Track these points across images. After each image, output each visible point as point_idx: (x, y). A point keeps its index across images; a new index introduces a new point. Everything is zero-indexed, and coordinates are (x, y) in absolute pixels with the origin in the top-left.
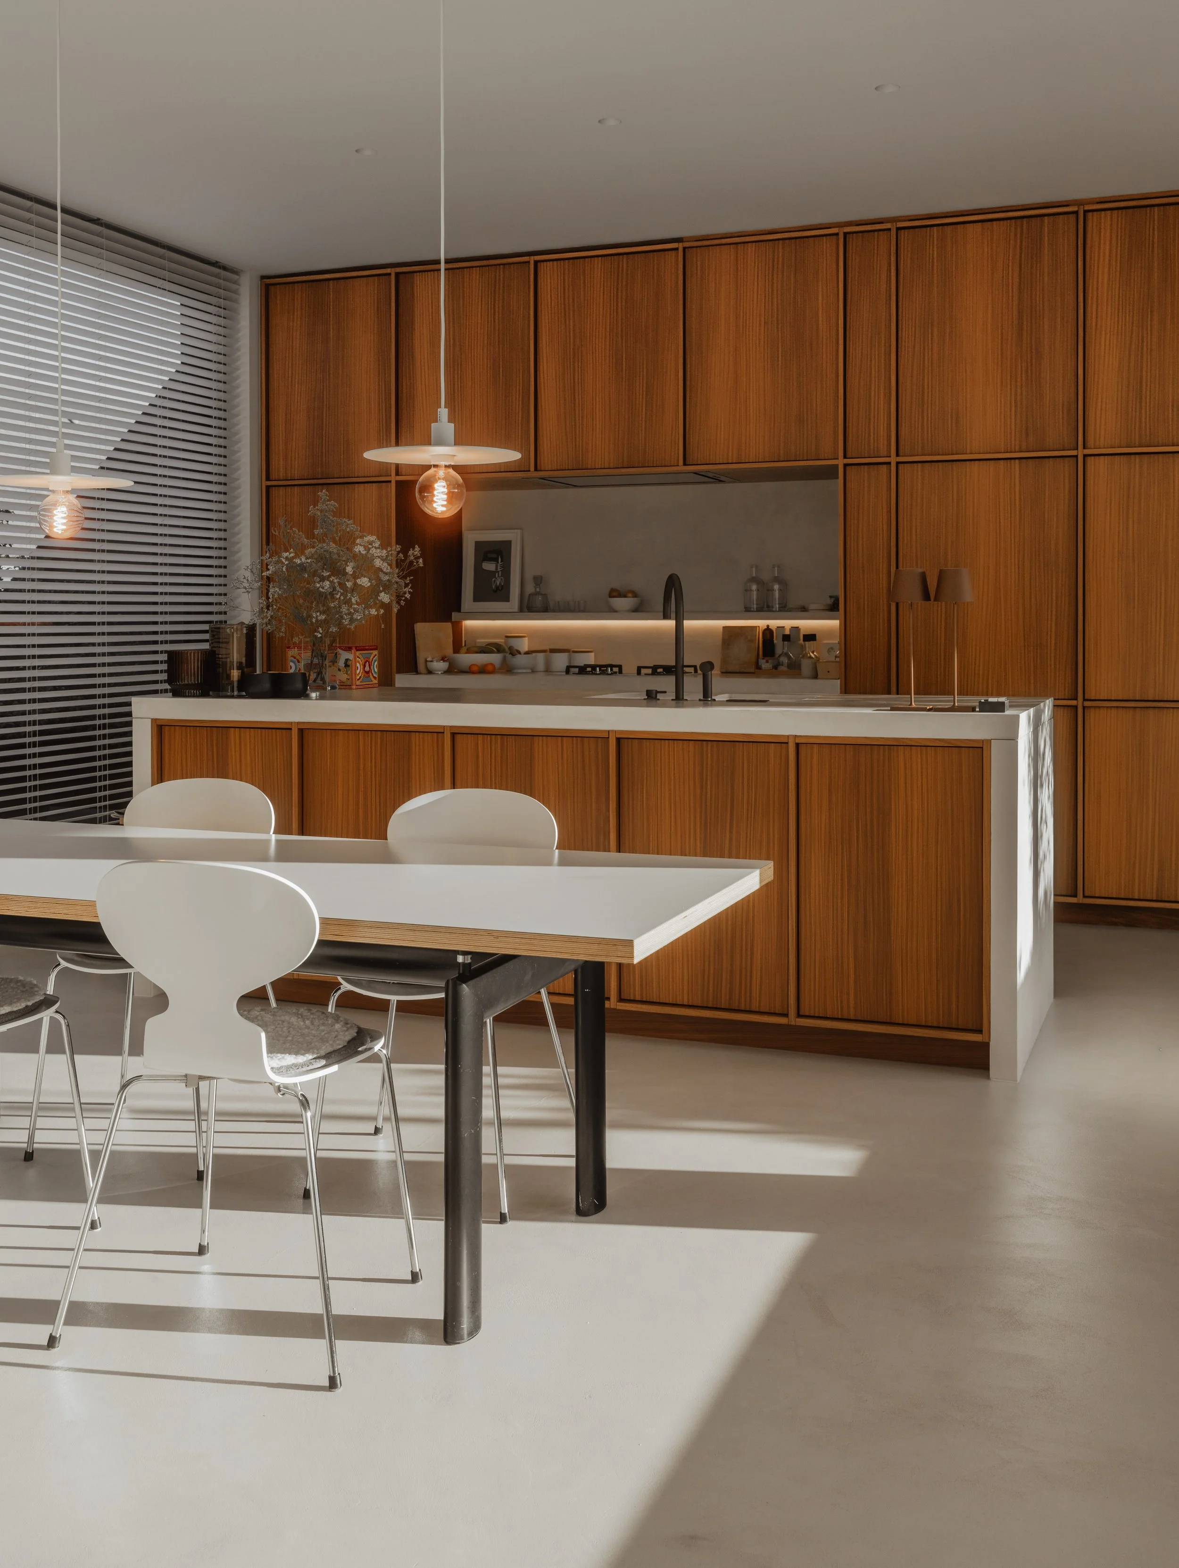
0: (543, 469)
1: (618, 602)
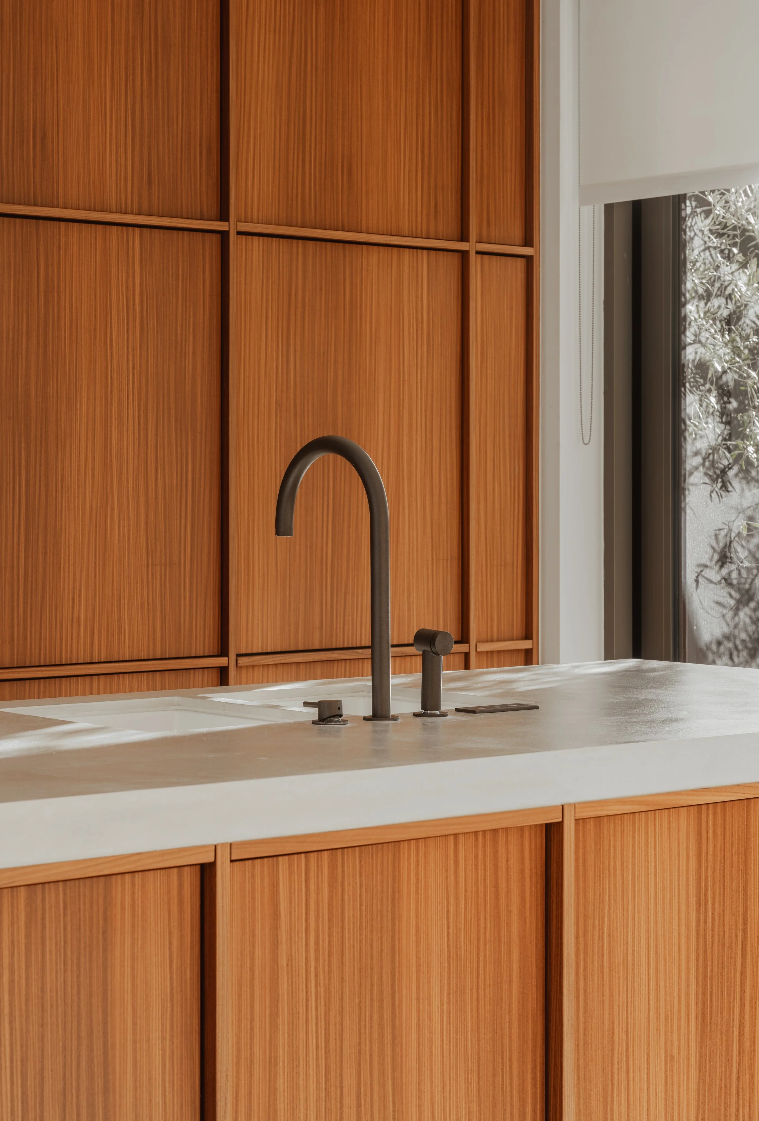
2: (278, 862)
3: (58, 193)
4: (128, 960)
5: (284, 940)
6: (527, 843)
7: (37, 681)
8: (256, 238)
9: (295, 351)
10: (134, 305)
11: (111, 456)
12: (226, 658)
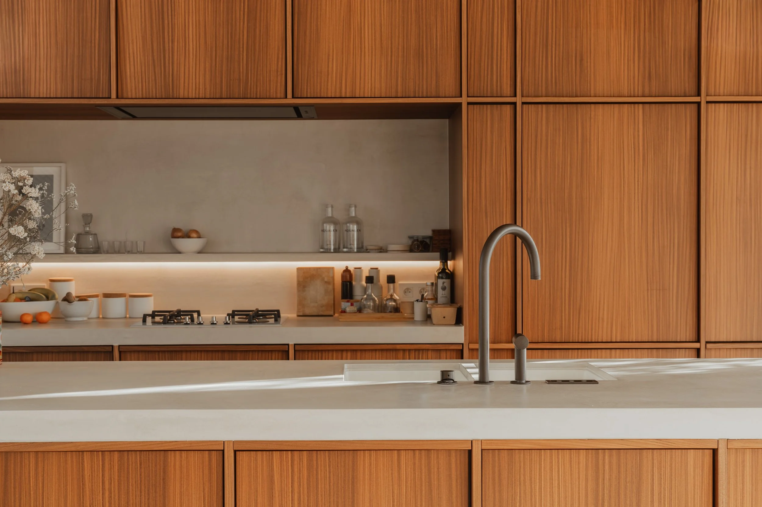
0: (125, 96)
1: (182, 244)
2: (272, 454)
3: (590, 89)
4: (178, 495)
5: (277, 495)
6: (453, 460)
7: (576, 350)
8: (722, 105)
9: (751, 168)
10: (639, 147)
11: (624, 230)
12: (699, 344)
